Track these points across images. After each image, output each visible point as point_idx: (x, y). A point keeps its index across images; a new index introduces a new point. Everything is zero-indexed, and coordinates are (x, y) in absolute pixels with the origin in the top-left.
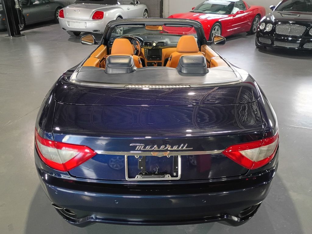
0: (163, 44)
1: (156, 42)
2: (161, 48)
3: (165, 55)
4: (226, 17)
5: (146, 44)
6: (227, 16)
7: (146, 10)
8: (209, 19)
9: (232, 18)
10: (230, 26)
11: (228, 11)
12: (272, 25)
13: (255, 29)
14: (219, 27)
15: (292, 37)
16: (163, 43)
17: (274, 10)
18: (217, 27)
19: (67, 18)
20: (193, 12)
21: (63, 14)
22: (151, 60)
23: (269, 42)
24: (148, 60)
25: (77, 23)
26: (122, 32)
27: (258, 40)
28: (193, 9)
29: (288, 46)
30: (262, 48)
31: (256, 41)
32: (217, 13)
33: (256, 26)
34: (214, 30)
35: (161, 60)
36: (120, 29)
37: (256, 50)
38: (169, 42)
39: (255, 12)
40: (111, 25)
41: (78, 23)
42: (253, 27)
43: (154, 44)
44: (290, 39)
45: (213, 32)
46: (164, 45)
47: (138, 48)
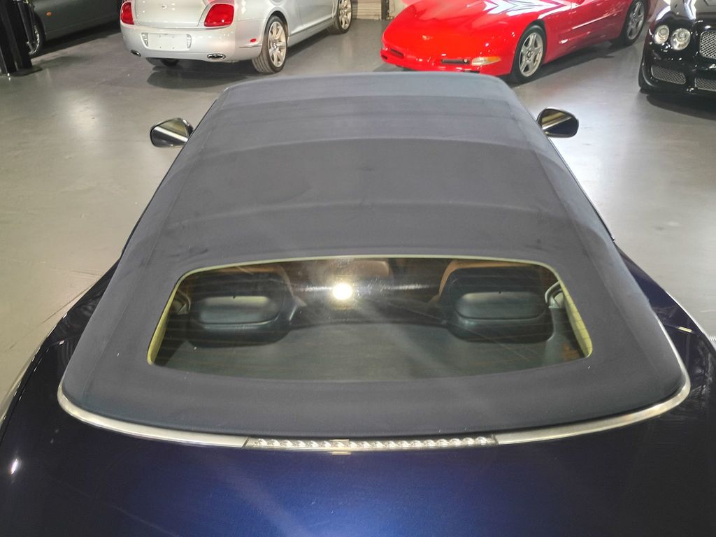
8: (510, 14)
9: (573, 6)
10: (569, 30)
12: (688, 33)
13: (632, 30)
14: (539, 37)
18: (533, 37)
19: (141, 24)
21: (130, 12)
23: (679, 79)
25: (166, 37)
26: (283, 54)
27: (649, 75)
31: (641, 74)
33: (635, 24)
34: (527, 44)
37: (639, 98)
41: (171, 38)
42: (628, 26)
45: (522, 51)
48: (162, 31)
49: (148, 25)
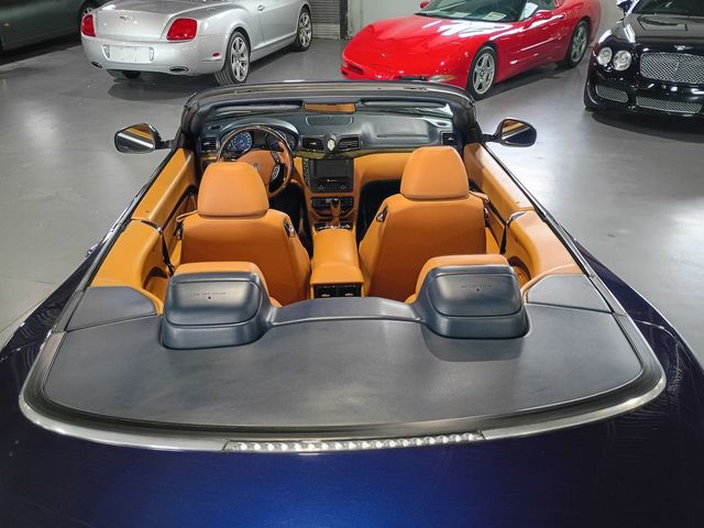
0: (357, 144)
1: (334, 137)
2: (350, 154)
3: (361, 176)
4: (509, 30)
5: (307, 144)
6: (508, 26)
7: (306, 6)
8: (463, 36)
9: (521, 30)
10: (518, 52)
11: (512, 13)
12: (629, 55)
13: (575, 53)
14: (491, 57)
15: (680, 86)
16: (355, 138)
17: (630, 12)
18: (486, 57)
19: (102, 37)
20: (425, 15)
21: (92, 24)
22: (321, 192)
23: (622, 98)
24: (314, 191)
25: (130, 50)
26: (245, 69)
27: (594, 94)
28: (422, 6)
29: (670, 108)
30: (602, 112)
31: (586, 93)
32: (485, 18)
33: (578, 48)
34: (480, 64)
35: (352, 190)
36: (242, 59)
37: (585, 116)
38: (373, 136)
39: (578, 13)
40: (199, 107)
41: (133, 50)
42: (572, 49)
43: (331, 145)
44: (674, 89)
45: (476, 70)
46: (358, 147)
47: (283, 161)
48: (123, 44)
49: (109, 37)
